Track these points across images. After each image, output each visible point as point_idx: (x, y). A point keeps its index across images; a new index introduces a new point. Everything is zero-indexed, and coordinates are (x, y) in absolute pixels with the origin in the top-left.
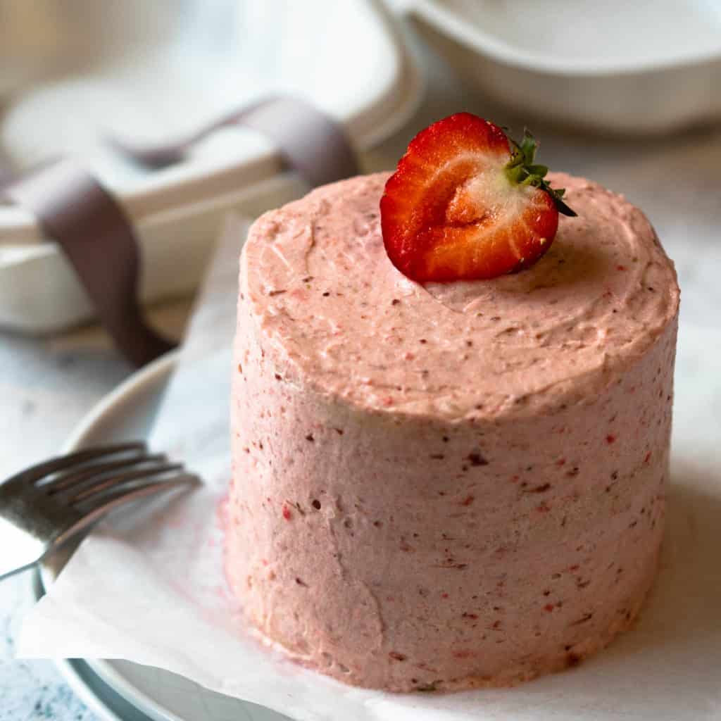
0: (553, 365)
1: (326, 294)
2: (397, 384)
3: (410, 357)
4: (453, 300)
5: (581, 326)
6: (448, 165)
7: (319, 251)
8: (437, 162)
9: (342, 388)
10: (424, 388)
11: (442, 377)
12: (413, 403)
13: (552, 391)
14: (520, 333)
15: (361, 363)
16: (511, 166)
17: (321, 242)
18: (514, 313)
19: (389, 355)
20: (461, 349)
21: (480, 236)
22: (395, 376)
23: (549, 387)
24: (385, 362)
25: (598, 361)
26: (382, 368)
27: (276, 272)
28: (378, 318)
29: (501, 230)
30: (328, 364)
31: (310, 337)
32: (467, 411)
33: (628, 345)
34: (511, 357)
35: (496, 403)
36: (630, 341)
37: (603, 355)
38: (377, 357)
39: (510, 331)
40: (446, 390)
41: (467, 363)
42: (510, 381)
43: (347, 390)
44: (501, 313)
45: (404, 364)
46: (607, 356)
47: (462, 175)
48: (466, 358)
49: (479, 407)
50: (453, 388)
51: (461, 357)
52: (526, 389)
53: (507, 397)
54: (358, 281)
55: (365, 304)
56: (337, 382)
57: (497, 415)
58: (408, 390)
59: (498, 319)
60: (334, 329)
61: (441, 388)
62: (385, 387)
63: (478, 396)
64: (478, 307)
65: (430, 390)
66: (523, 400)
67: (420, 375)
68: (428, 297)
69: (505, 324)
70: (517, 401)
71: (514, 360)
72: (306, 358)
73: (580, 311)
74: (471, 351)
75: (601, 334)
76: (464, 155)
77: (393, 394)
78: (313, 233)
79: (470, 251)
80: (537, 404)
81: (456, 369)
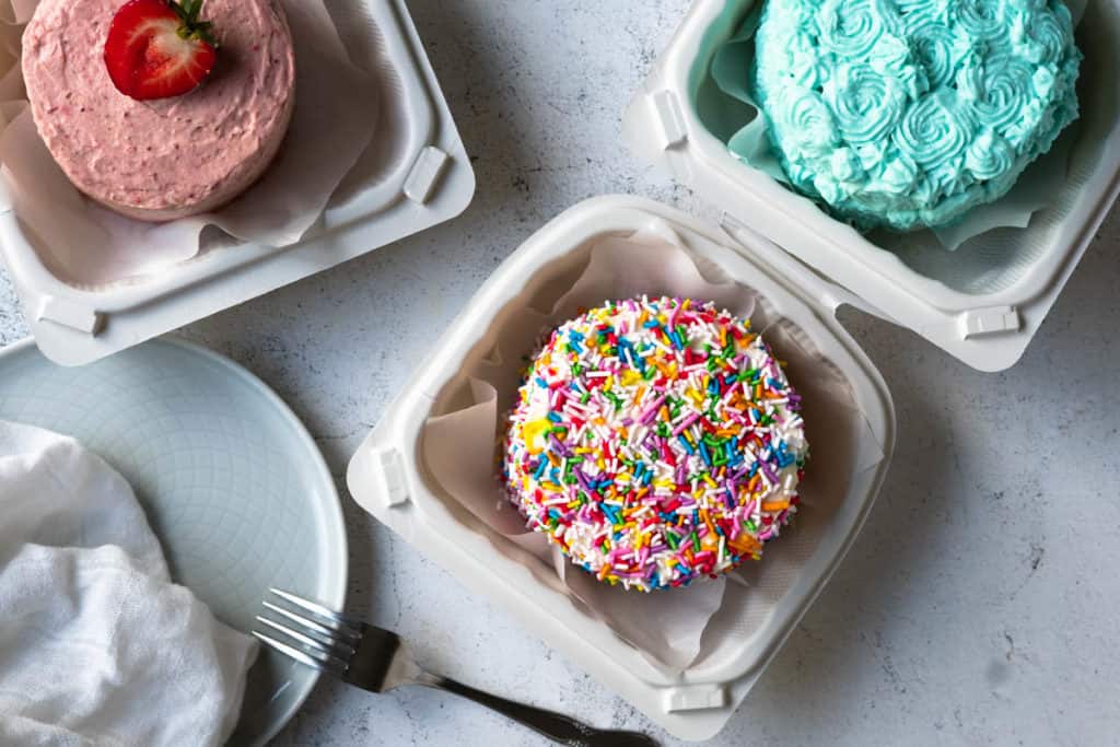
0: (229, 154)
1: (83, 110)
2: (140, 187)
3: (144, 163)
4: (161, 108)
5: (240, 113)
6: (140, 30)
7: (70, 66)
8: (134, 30)
9: (108, 193)
10: (157, 187)
11: (165, 176)
12: (152, 200)
13: (232, 175)
14: (205, 129)
15: (115, 172)
16: (179, 29)
17: (69, 56)
18: (199, 114)
19: (131, 163)
20: (173, 152)
21: (169, 71)
22: (137, 180)
23: (230, 173)
24: (130, 170)
25: (255, 146)
26: (129, 175)
27: (48, 89)
28: (118, 129)
29: (182, 67)
30: (97, 177)
31: (81, 153)
32: (185, 200)
33: (270, 123)
34: (203, 153)
35: (201, 190)
36: (270, 119)
37: (257, 139)
38: (123, 167)
39: (198, 129)
40: (171, 187)
41: (178, 163)
42: (207, 170)
43: (112, 195)
44: (191, 115)
45: (141, 170)
46: (260, 139)
47: (150, 35)
48: (177, 158)
49: (192, 196)
50: (174, 184)
51: (174, 158)
52: (216, 178)
53: (206, 187)
55: (108, 117)
56: (105, 190)
58: (147, 191)
59: (189, 121)
60: (94, 144)
61: (167, 186)
62: (133, 190)
63: (189, 187)
64: (176, 113)
65: (160, 189)
66: (217, 186)
67: (152, 178)
68: (144, 109)
69: (195, 123)
70: (213, 188)
71: (205, 155)
73: (237, 100)
74: (179, 153)
75: (253, 116)
76: (149, 24)
77: (139, 194)
78: (63, 49)
79: (165, 81)
80: (224, 185)
81: (172, 169)
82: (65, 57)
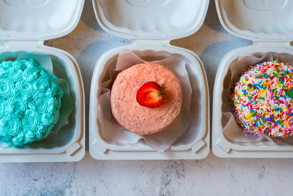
0: (156, 126)
1: (126, 102)
2: (132, 125)
3: (135, 120)
5: (163, 117)
6: (149, 90)
7: (127, 90)
8: (147, 89)
11: (139, 125)
13: (155, 131)
14: (153, 118)
15: (127, 120)
16: (158, 93)
17: (128, 87)
18: (153, 113)
20: (143, 120)
22: (132, 123)
23: (154, 131)
24: (131, 120)
25: (163, 126)
26: (130, 122)
27: (119, 93)
28: (132, 110)
30: (122, 119)
31: (121, 112)
32: (141, 133)
33: (169, 123)
35: (146, 132)
36: (169, 121)
39: (151, 117)
43: (124, 124)
44: (151, 113)
45: (134, 122)
46: (165, 125)
47: (151, 91)
48: (143, 122)
49: (143, 132)
50: (140, 128)
52: (151, 131)
53: (147, 132)
54: (131, 100)
55: (131, 106)
57: (145, 134)
60: (125, 111)
62: (130, 125)
63: (143, 131)
64: (148, 111)
67: (136, 124)
70: (149, 132)
71: (150, 124)
72: (119, 117)
73: (164, 113)
75: (165, 119)
76: (152, 89)
77: (131, 127)
78: (127, 85)
79: (149, 104)
80: (152, 133)
81: (141, 124)
82: (127, 87)
